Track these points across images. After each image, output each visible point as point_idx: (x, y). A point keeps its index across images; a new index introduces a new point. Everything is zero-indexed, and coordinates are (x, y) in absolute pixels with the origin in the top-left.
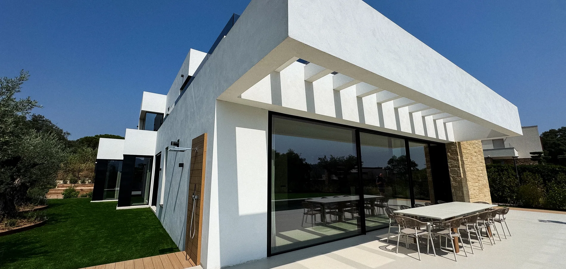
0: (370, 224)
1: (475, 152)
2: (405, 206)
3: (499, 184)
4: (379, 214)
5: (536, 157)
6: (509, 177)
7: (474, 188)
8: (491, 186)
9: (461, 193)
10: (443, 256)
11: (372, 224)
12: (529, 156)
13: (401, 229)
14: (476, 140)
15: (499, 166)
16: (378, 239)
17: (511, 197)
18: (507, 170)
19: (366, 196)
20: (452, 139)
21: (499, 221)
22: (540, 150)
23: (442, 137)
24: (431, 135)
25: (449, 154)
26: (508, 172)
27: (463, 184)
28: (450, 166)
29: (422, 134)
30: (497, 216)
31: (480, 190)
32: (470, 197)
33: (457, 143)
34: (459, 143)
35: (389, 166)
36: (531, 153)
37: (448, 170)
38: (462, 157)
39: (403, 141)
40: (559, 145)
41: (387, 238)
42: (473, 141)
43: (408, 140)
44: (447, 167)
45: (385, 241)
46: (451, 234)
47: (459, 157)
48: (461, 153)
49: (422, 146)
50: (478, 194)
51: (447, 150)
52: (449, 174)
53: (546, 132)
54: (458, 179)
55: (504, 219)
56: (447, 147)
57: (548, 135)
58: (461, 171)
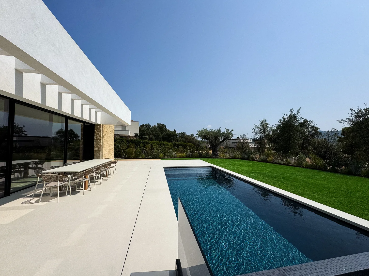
0: (18, 186)
1: (111, 131)
2: (55, 166)
3: (120, 148)
4: (33, 175)
5: (136, 135)
6: (124, 145)
7: (107, 151)
8: (115, 149)
9: (99, 154)
10: (76, 194)
11: (21, 185)
12: (134, 135)
13: (46, 184)
14: (112, 124)
15: (122, 139)
16: (24, 196)
17: (123, 154)
18: (124, 141)
19: (14, 162)
20: (99, 122)
21: (112, 168)
22: (138, 133)
23: (93, 120)
24: (86, 118)
25: (96, 131)
26: (124, 142)
27: (101, 149)
28: (95, 138)
29: (80, 116)
30: (112, 165)
31: (109, 152)
32: (104, 156)
33: (101, 125)
34: (103, 125)
35: (57, 136)
36: (135, 134)
37: (94, 141)
38: (103, 133)
39: (64, 119)
40: (144, 131)
41: (33, 194)
42: (110, 125)
43: (67, 118)
44: (94, 139)
45: (31, 196)
46: (83, 180)
47: (101, 133)
48: (103, 131)
49: (80, 124)
50: (108, 154)
51: (95, 128)
52: (94, 143)
53: (141, 125)
54: (99, 146)
55: (115, 166)
56: (96, 127)
57: (142, 126)
58: (101, 142)
